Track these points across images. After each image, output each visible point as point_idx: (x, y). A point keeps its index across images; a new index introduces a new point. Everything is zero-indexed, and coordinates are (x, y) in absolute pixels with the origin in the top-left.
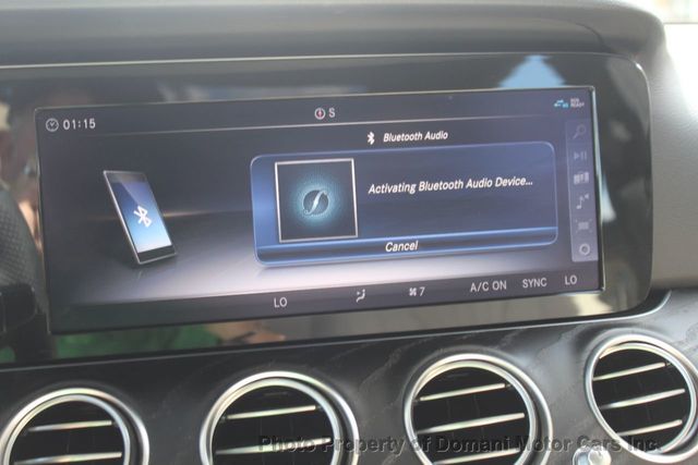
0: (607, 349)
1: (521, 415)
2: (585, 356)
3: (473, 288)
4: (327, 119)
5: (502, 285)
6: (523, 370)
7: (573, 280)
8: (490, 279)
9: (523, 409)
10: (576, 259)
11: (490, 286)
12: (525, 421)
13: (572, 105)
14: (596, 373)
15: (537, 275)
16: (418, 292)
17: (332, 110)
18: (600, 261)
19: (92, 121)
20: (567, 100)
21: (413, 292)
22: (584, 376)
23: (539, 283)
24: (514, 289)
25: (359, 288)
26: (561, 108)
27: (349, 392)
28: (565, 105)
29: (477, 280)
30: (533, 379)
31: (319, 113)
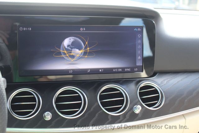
0: (142, 85)
1: (123, 98)
2: (138, 86)
3: (114, 70)
4: (83, 31)
5: (120, 70)
6: (124, 89)
7: (136, 69)
8: (118, 68)
9: (123, 97)
10: (137, 65)
11: (118, 70)
12: (124, 100)
13: (138, 30)
14: (140, 90)
15: (128, 68)
16: (102, 70)
17: (84, 29)
18: (143, 66)
19: (30, 28)
20: (137, 29)
21: (100, 70)
22: (137, 91)
23: (129, 70)
24: (123, 71)
25: (89, 69)
26: (136, 30)
27: (86, 92)
28: (137, 30)
29: (115, 68)
30: (126, 91)
31: (81, 29)
